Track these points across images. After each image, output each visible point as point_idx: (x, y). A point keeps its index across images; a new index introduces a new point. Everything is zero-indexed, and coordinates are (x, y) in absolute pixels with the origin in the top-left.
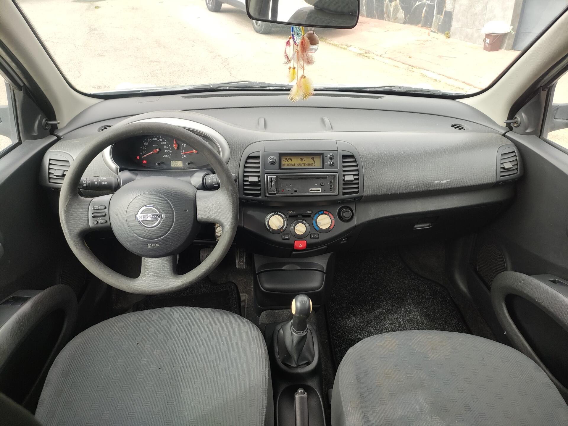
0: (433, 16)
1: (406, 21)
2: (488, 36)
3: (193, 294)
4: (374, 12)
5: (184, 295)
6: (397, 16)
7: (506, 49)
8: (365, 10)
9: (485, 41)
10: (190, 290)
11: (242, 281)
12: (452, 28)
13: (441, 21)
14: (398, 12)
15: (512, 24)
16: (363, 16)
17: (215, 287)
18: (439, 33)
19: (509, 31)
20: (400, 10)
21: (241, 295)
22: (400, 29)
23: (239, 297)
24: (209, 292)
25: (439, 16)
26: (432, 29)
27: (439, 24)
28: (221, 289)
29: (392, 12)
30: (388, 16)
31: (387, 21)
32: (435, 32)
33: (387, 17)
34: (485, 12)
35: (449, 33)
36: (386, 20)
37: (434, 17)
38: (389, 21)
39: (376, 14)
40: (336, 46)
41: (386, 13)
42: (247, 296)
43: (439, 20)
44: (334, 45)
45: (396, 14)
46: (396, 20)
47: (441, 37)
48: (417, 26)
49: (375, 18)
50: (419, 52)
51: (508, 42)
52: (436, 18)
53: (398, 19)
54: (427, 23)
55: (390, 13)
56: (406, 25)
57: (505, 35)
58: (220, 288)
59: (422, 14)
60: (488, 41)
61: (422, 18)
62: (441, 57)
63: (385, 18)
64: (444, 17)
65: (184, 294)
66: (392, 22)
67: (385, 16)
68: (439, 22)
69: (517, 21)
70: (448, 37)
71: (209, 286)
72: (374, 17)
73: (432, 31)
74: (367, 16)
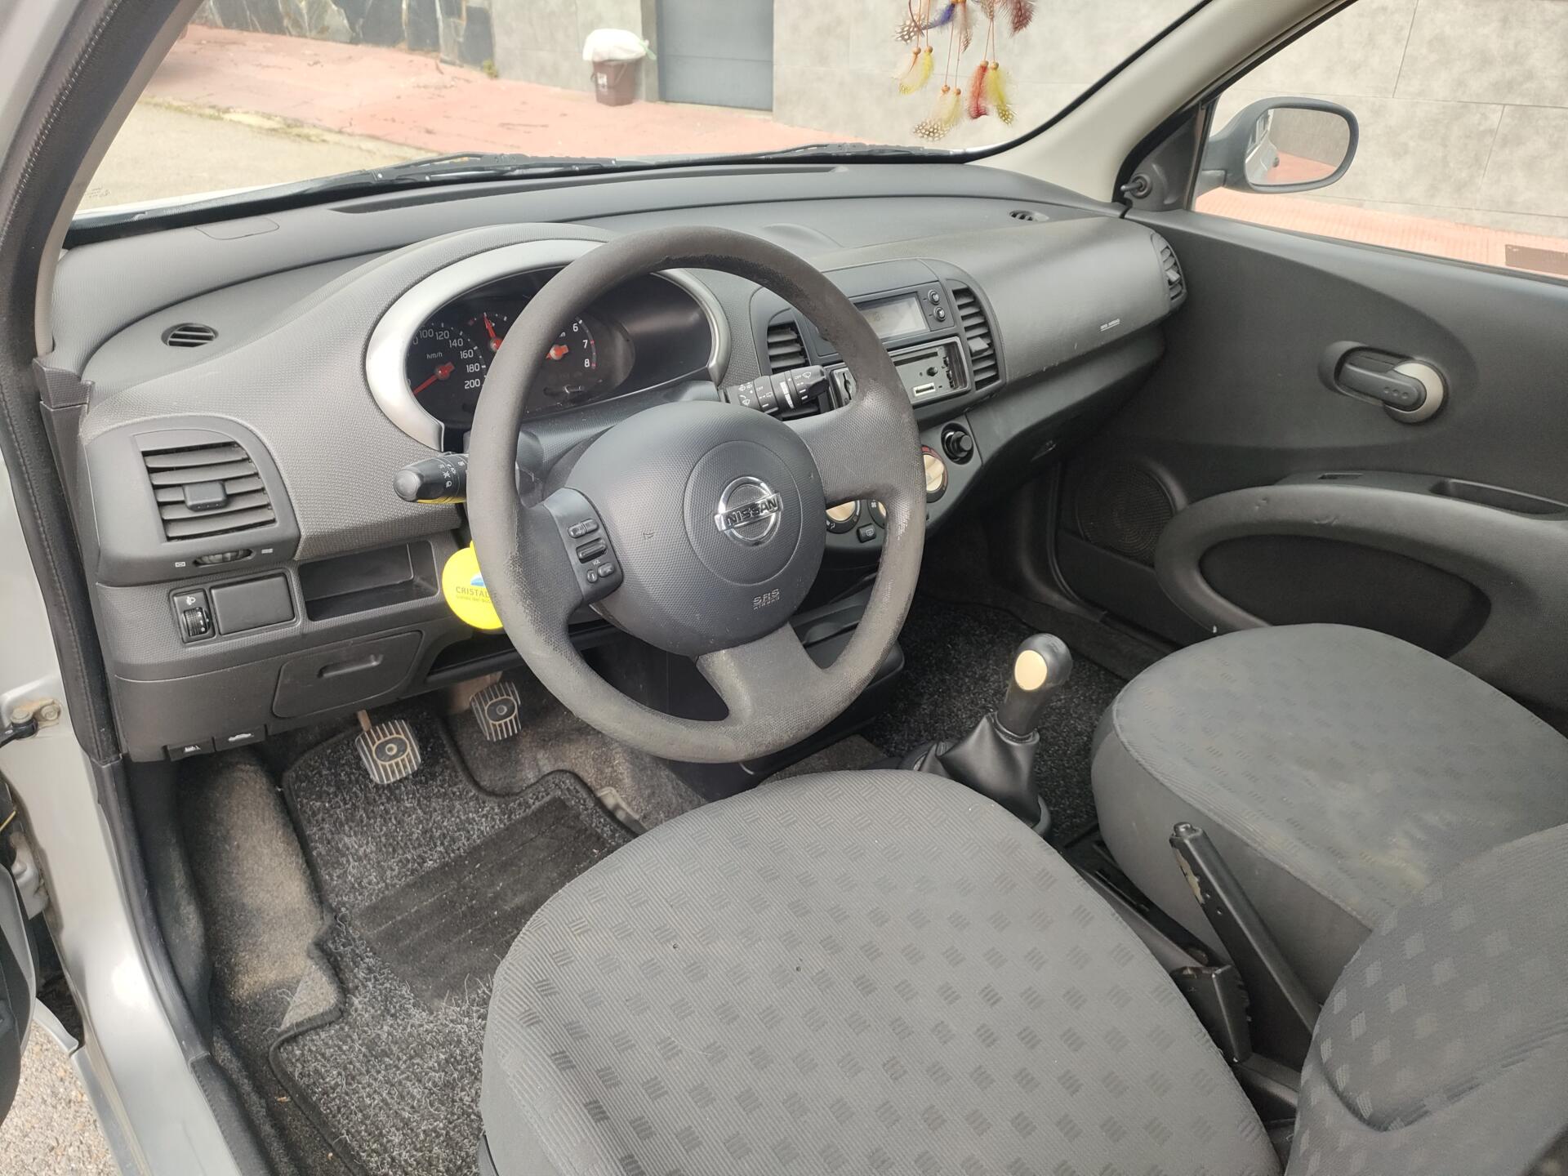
0: (436, 21)
1: (358, 34)
2: (600, 66)
3: (458, 849)
4: (248, 13)
5: (436, 865)
6: (326, 23)
7: (649, 100)
8: (214, 10)
9: (596, 81)
10: (446, 844)
11: (584, 758)
12: (499, 51)
13: (462, 32)
14: (326, 11)
15: (646, 35)
16: (209, 24)
17: (511, 805)
18: (465, 65)
19: (644, 53)
20: (331, 6)
21: (599, 794)
22: (350, 58)
23: (599, 802)
24: (505, 825)
25: (452, 20)
26: (442, 55)
27: (459, 42)
28: (534, 803)
29: (305, 12)
30: (297, 24)
31: (296, 36)
32: (452, 64)
33: (292, 26)
34: (574, 8)
35: (494, 65)
36: (293, 33)
37: (441, 24)
38: (302, 35)
39: (254, 19)
40: (179, 109)
41: (288, 14)
42: (614, 791)
43: (456, 28)
44: (169, 107)
45: (320, 17)
46: (323, 32)
47: (477, 76)
48: (394, 47)
49: (255, 30)
50: (444, 117)
51: (647, 81)
52: (447, 26)
53: (330, 31)
54: (423, 39)
55: (301, 15)
56: (361, 48)
57: (635, 65)
58: (531, 801)
59: (400, 18)
60: (603, 80)
61: (404, 27)
62: (510, 127)
63: (287, 28)
64: (467, 25)
65: (435, 861)
66: (313, 39)
67: (286, 22)
68: (458, 34)
69: (653, 27)
70: (494, 75)
71: (493, 809)
72: (251, 28)
73: (443, 61)
74: (227, 25)
